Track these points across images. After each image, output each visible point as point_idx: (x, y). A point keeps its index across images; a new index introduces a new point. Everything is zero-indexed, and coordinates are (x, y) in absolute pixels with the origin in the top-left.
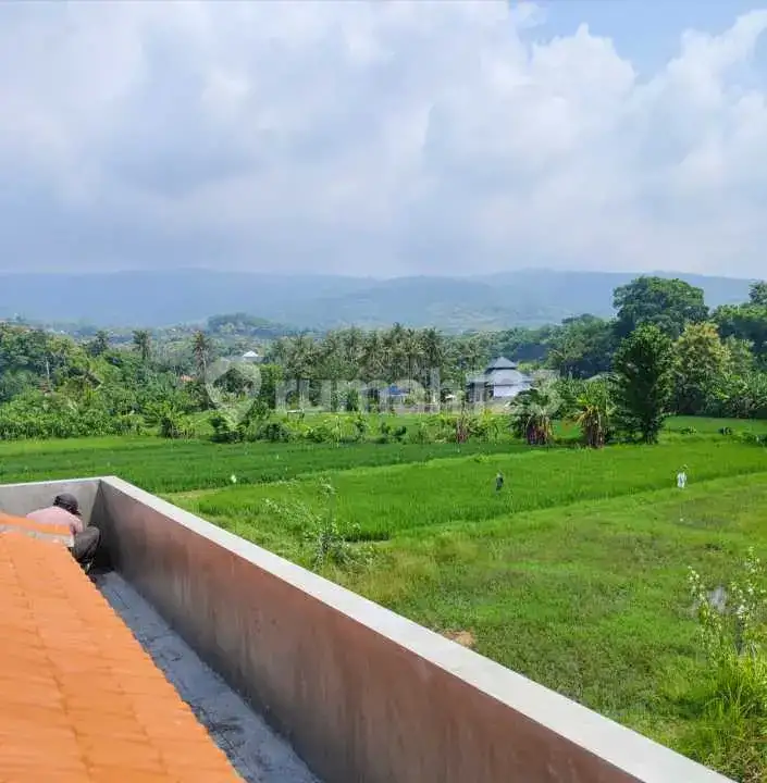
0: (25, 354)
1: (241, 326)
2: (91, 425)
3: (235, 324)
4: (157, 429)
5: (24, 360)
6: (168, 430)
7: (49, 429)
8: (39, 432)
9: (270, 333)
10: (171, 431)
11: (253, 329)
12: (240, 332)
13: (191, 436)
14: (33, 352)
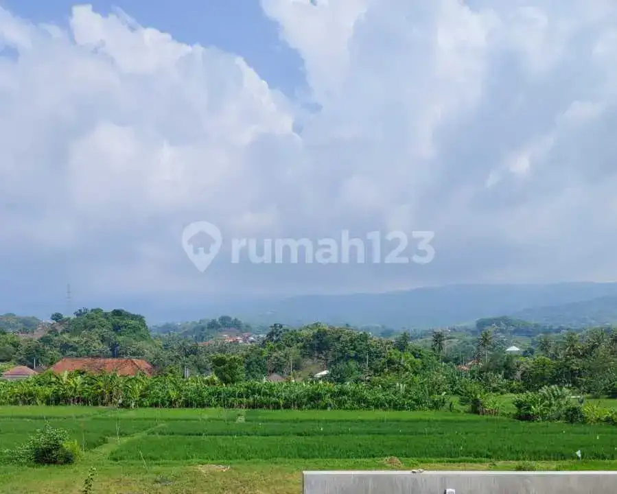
0: (354, 349)
1: (503, 326)
2: (418, 402)
3: (498, 325)
4: (468, 407)
5: (353, 353)
6: (476, 408)
7: (389, 403)
8: (382, 405)
9: (528, 332)
10: (480, 409)
11: (513, 329)
12: (502, 331)
13: (496, 414)
14: (359, 348)
